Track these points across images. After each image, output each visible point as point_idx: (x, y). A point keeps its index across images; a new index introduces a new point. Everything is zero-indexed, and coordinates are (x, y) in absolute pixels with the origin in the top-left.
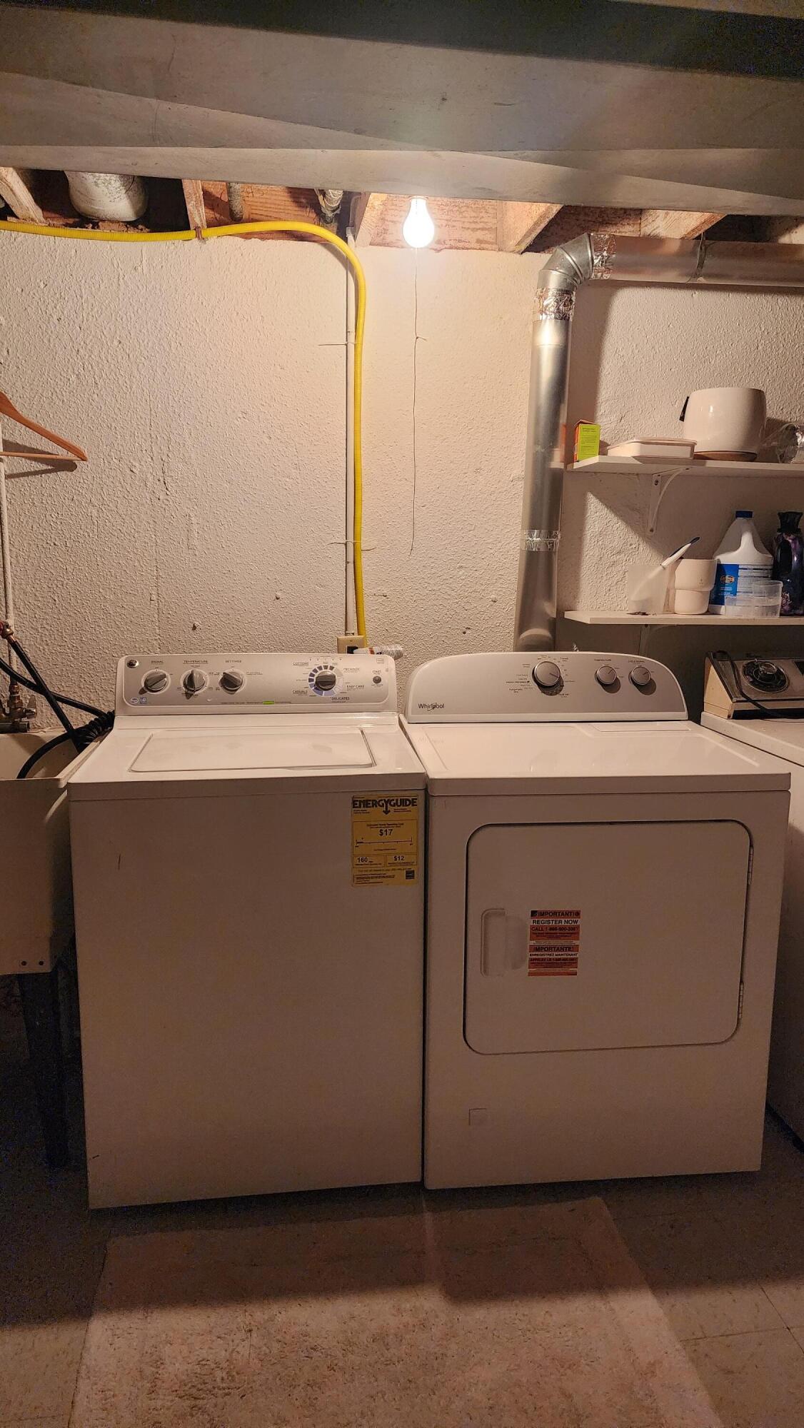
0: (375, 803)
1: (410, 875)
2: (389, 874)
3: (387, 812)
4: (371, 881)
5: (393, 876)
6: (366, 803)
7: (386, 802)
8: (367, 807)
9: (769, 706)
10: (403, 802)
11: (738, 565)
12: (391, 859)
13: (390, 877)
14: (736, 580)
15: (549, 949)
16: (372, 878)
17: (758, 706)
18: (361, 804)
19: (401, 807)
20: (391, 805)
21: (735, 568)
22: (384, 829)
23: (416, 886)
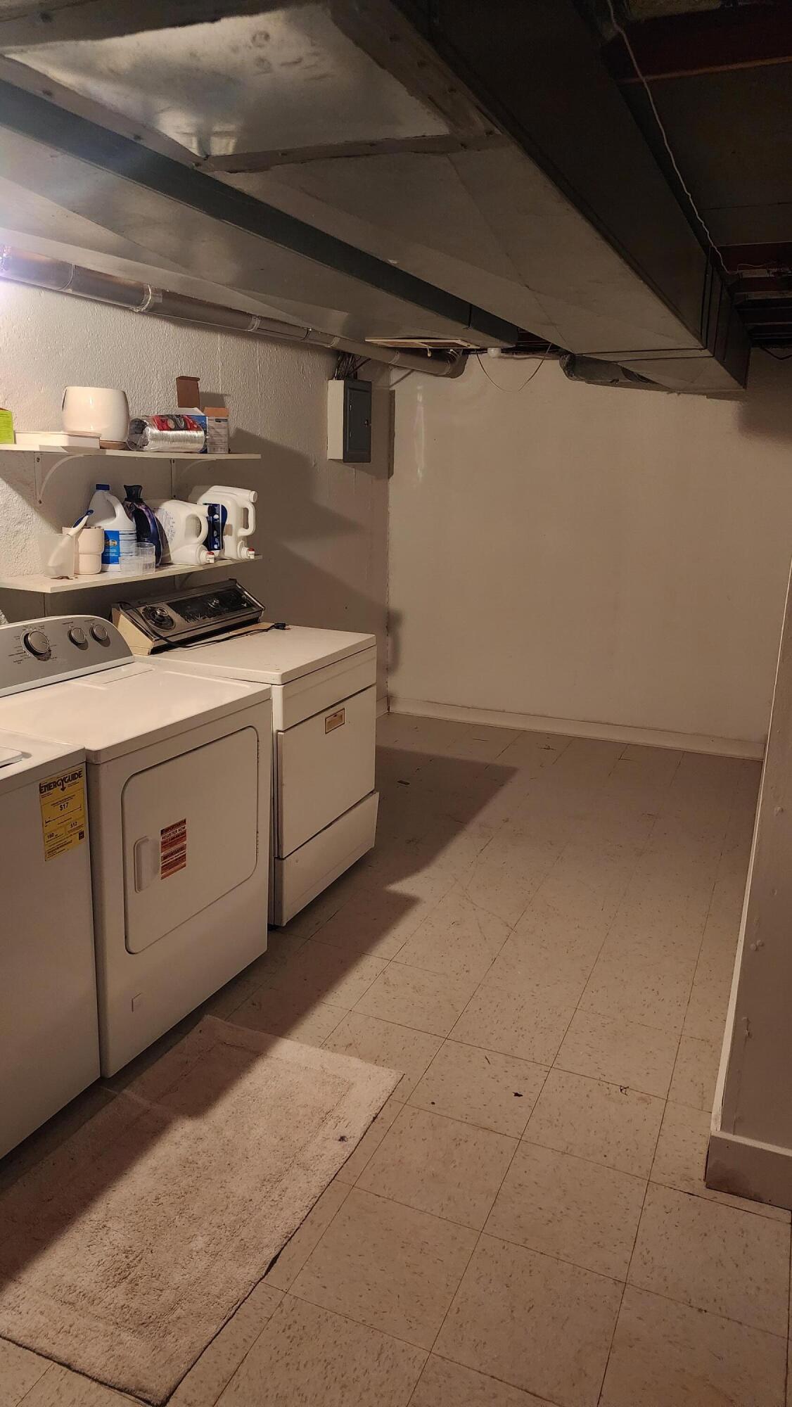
0: (56, 784)
1: (81, 835)
2: (69, 840)
3: (63, 789)
4: (57, 851)
5: (71, 842)
6: (49, 787)
7: (62, 781)
8: (50, 789)
9: (173, 639)
10: (74, 777)
11: (118, 532)
12: (69, 828)
13: (70, 842)
14: (118, 543)
15: (172, 854)
16: (58, 848)
17: (167, 641)
18: (45, 788)
19: (73, 781)
20: (66, 782)
21: (116, 534)
22: (62, 804)
23: (85, 842)
